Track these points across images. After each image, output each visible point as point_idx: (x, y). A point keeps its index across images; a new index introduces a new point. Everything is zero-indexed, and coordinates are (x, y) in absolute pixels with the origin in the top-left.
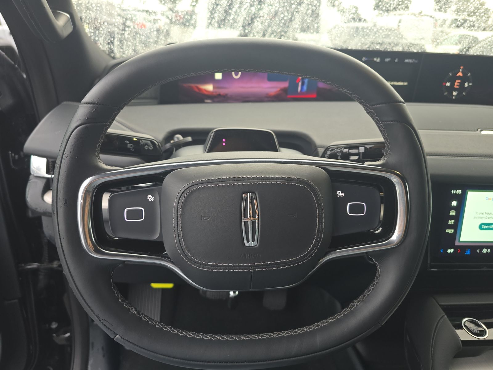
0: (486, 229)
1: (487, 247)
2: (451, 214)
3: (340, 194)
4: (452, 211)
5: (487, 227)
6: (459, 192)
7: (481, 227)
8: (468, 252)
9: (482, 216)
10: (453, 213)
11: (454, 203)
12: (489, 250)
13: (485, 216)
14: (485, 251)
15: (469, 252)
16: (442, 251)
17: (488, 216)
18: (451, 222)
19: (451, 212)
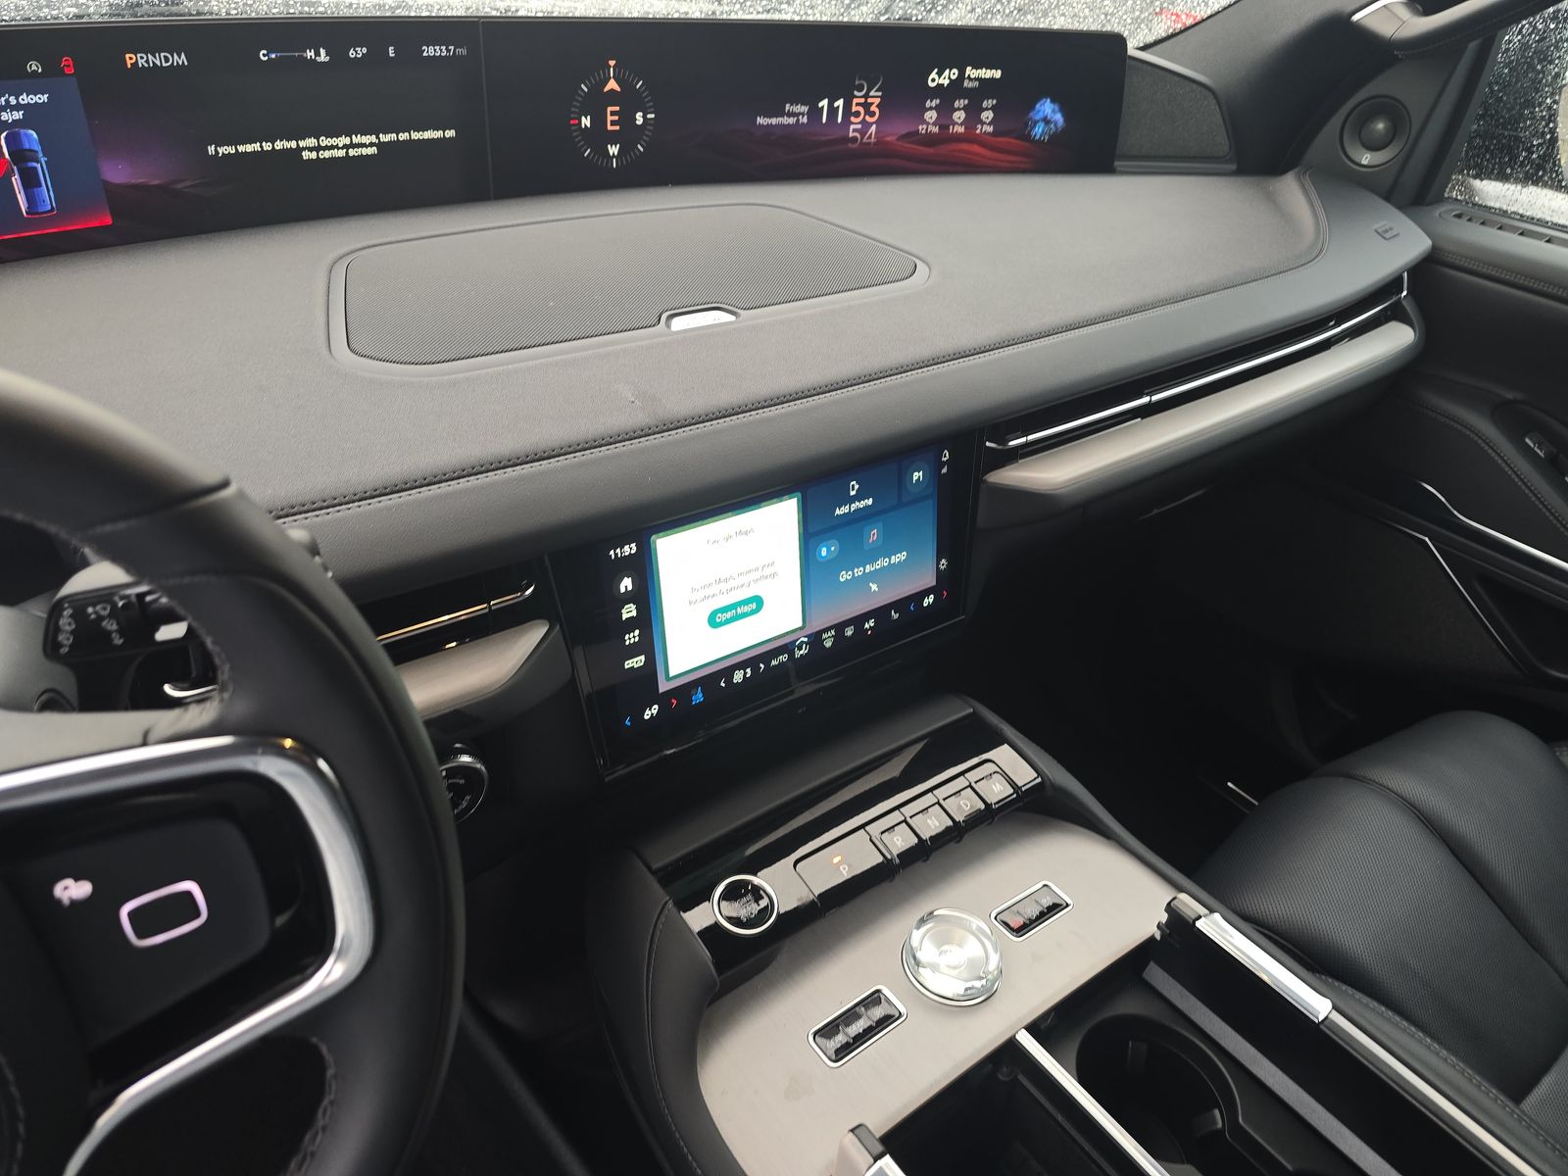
0: (728, 622)
1: (741, 666)
2: (625, 616)
3: (72, 890)
4: (626, 607)
5: (729, 615)
6: (630, 549)
7: (714, 621)
8: (698, 697)
9: (709, 592)
10: (629, 611)
11: (627, 584)
12: (748, 670)
13: (715, 589)
14: (738, 677)
15: (701, 695)
16: (628, 723)
17: (724, 586)
18: (632, 638)
19: (623, 611)
